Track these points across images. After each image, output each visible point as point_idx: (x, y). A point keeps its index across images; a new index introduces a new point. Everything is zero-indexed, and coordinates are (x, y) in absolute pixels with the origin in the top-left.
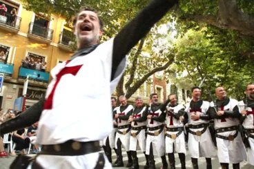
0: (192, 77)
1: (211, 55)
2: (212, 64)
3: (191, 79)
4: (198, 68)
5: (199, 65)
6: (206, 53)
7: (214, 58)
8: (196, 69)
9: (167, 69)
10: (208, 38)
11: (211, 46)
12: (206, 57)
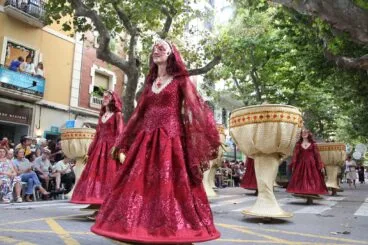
0: (242, 90)
1: (277, 55)
2: (274, 71)
3: (238, 94)
4: (253, 76)
5: (255, 70)
6: (269, 51)
7: (279, 61)
8: (248, 78)
9: (209, 72)
10: (276, 26)
11: (278, 40)
12: (268, 58)
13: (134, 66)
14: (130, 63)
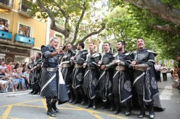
0: (117, 40)
1: (131, 25)
2: (131, 32)
4: (121, 34)
5: (122, 31)
6: (128, 23)
7: (132, 28)
8: (120, 35)
9: (100, 33)
10: (129, 13)
11: (131, 19)
12: (128, 26)
13: (67, 32)
14: (65, 31)
